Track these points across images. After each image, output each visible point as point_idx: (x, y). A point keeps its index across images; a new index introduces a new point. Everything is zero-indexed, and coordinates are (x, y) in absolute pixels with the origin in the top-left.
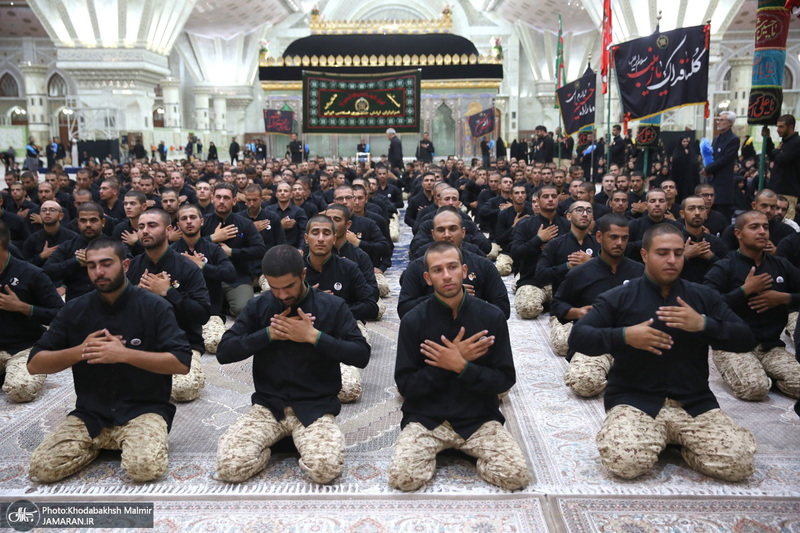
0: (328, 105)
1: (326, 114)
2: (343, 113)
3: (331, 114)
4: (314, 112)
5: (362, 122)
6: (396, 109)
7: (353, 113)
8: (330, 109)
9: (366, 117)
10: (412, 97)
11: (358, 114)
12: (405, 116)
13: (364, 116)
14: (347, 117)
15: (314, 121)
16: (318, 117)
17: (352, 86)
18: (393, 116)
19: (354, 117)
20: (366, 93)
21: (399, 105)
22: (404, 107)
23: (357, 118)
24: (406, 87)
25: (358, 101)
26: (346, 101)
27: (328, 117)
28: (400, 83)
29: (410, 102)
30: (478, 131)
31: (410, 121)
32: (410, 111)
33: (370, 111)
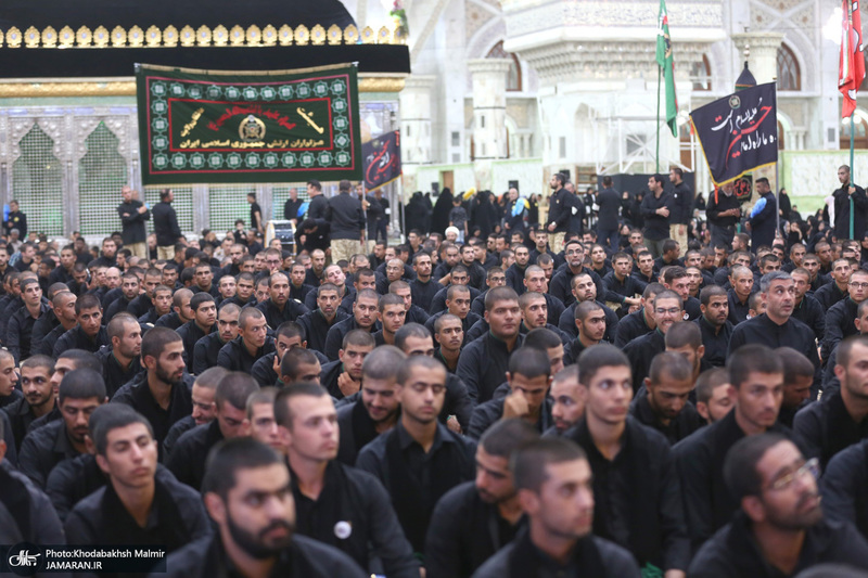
0: (188, 128)
1: (183, 146)
2: (217, 143)
3: (193, 145)
4: (161, 143)
5: (253, 160)
6: (317, 137)
7: (236, 145)
8: (192, 136)
9: (262, 152)
10: (345, 114)
11: (245, 145)
12: (334, 150)
13: (256, 149)
14: (226, 152)
15: (161, 161)
16: (170, 152)
17: (233, 92)
18: (310, 149)
19: (238, 151)
20: (259, 107)
21: (321, 130)
22: (331, 133)
23: (244, 153)
24: (331, 96)
25: (246, 120)
26: (222, 121)
27: (188, 153)
28: (321, 89)
29: (341, 123)
30: (371, 178)
31: (343, 158)
32: (342, 141)
33: (267, 140)
